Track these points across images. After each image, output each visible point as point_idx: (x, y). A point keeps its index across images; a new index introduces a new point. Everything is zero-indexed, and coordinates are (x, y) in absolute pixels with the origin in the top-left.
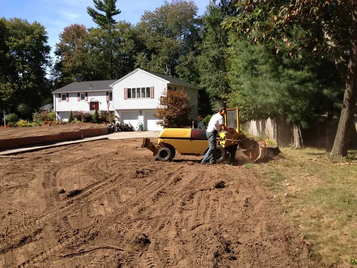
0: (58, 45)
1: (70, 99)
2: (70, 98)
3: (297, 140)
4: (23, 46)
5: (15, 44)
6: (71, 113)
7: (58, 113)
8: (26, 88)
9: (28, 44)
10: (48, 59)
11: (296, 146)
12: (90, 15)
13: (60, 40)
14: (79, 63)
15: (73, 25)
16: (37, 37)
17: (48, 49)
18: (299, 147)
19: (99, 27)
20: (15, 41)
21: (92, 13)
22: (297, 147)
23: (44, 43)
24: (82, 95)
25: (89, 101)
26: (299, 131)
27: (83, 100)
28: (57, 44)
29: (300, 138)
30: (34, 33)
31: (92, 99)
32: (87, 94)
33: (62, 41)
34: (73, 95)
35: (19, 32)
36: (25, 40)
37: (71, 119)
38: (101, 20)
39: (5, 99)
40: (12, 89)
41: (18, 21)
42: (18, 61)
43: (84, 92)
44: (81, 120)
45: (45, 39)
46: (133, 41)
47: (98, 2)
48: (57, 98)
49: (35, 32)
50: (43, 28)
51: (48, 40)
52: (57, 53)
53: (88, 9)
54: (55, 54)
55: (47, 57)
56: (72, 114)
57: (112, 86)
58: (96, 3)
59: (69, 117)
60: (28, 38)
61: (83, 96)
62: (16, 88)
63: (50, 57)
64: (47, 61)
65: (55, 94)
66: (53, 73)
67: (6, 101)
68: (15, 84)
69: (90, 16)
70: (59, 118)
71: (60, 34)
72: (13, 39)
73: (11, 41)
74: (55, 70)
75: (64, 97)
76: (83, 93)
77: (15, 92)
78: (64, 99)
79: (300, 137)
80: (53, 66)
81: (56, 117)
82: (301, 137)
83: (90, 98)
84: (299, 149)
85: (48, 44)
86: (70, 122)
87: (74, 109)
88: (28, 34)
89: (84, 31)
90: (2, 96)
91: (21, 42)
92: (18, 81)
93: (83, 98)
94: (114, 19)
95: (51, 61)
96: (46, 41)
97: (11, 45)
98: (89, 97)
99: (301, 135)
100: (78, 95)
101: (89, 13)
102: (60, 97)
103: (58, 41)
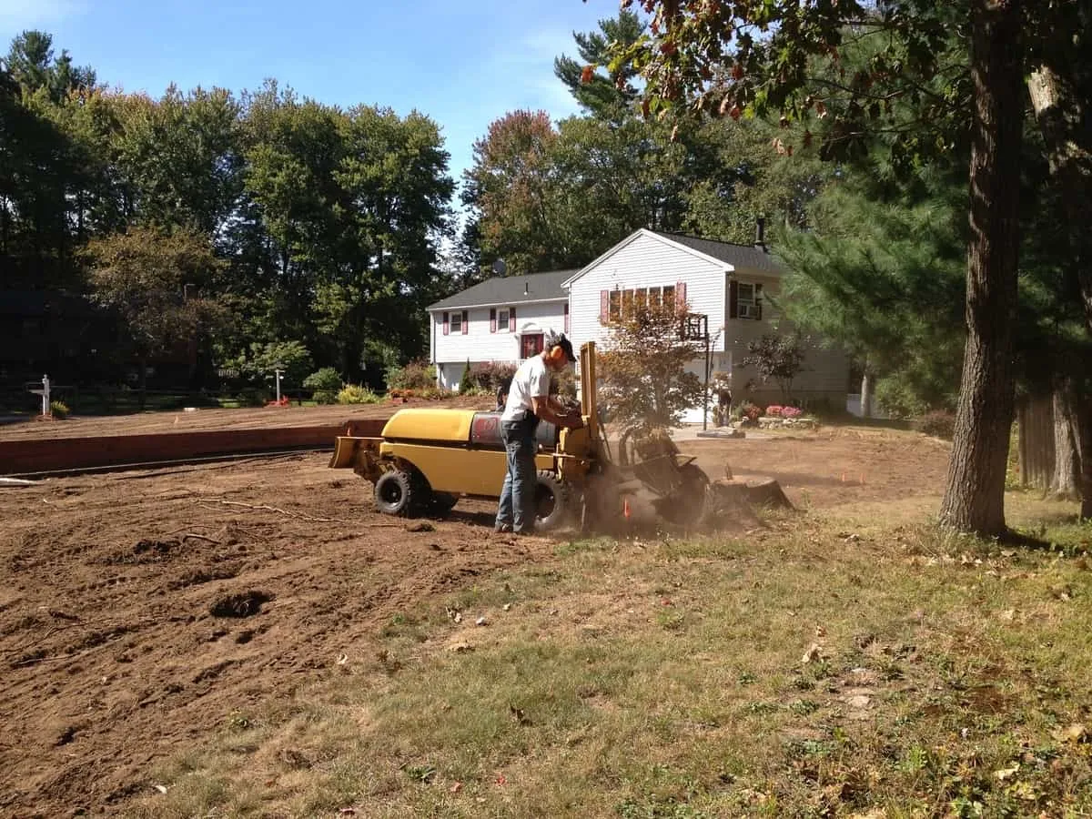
0: (470, 174)
1: (472, 325)
2: (470, 324)
3: (1062, 463)
4: (379, 181)
5: (357, 177)
6: (465, 366)
7: (442, 366)
8: (379, 299)
9: (389, 177)
10: (445, 217)
11: (1058, 484)
12: (564, 80)
13: (475, 159)
14: (522, 224)
15: (512, 113)
16: (416, 155)
17: (446, 188)
18: (1071, 489)
19: (589, 113)
20: (357, 170)
21: (568, 73)
22: (1060, 490)
23: (439, 172)
24: (501, 314)
25: (519, 332)
26: (1071, 433)
27: (504, 330)
28: (466, 172)
29: (1075, 457)
30: (407, 145)
31: (526, 326)
32: (513, 313)
33: (479, 163)
34: (479, 314)
35: (369, 142)
36: (382, 164)
37: (467, 385)
38: (594, 92)
39: (326, 329)
40: (342, 302)
41: (369, 113)
42: (363, 225)
43: (507, 306)
44: (489, 389)
45: (440, 160)
46: (684, 147)
47: (588, 39)
48: (440, 323)
49: (410, 141)
50: (433, 128)
51: (449, 164)
52: (467, 199)
53: (557, 61)
54: (461, 201)
55: (443, 211)
56: (469, 369)
57: (568, 285)
58: (584, 45)
59: (461, 378)
60: (391, 159)
61: (502, 317)
62: (353, 298)
63: (450, 212)
64: (444, 221)
65: (434, 313)
66: (461, 255)
67: (330, 335)
68: (351, 289)
69: (564, 84)
70: (444, 381)
71: (474, 141)
72: (352, 163)
73: (347, 171)
74: (465, 246)
75: (458, 320)
76: (503, 310)
77: (353, 309)
78: (456, 327)
79: (1076, 452)
80: (459, 234)
81: (435, 378)
82: (1080, 453)
83: (523, 324)
84: (1069, 500)
85: (448, 174)
86: (462, 392)
87: (476, 357)
88: (391, 149)
89: (543, 127)
90: (320, 321)
91: (373, 171)
92: (360, 279)
93: (503, 324)
94: (635, 87)
95: (453, 223)
96: (442, 167)
97: (345, 182)
98: (518, 320)
99: (1079, 447)
100: (492, 314)
101: (560, 76)
102: (446, 321)
103: (471, 166)
